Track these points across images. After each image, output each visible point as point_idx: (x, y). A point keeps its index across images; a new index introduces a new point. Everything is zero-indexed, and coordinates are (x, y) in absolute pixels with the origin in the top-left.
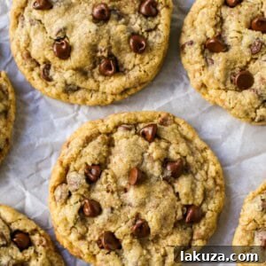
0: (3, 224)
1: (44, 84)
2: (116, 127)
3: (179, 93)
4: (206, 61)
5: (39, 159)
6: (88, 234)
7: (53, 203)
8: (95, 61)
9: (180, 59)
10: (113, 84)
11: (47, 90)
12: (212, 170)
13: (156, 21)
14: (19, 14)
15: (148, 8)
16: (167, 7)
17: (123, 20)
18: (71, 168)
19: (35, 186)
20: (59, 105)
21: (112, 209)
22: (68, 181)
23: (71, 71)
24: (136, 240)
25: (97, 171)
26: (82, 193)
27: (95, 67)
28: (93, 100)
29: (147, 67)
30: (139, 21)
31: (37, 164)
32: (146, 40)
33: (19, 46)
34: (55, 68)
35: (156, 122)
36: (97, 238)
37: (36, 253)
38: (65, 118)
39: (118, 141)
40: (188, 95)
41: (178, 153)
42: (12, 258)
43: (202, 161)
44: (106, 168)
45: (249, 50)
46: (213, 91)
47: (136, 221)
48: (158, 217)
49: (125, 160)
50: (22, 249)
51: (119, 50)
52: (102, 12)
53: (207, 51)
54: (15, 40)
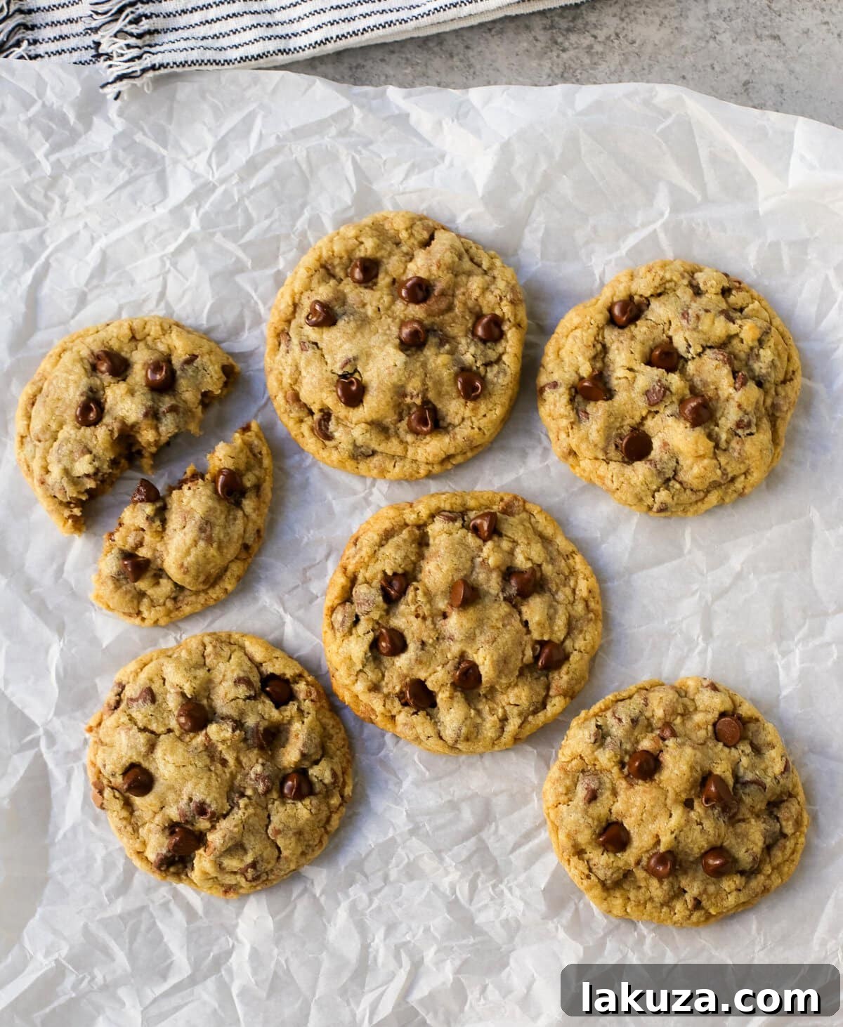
0: (249, 663)
1: (320, 445)
2: (432, 516)
3: (534, 462)
4: (577, 413)
5: (307, 564)
6: (383, 683)
7: (330, 633)
8: (400, 410)
9: (537, 409)
10: (429, 449)
11: (324, 454)
12: (583, 587)
13: (500, 349)
14: (283, 331)
15: (487, 328)
16: (518, 325)
17: (447, 347)
18: (360, 578)
19: (300, 607)
20: (344, 478)
21: (423, 643)
22: (355, 598)
23: (363, 425)
24: (458, 694)
25: (401, 585)
26: (376, 617)
27: (401, 420)
28: (396, 472)
29: (483, 422)
30: (472, 349)
31: (305, 570)
32: (483, 379)
33: (281, 382)
34: (337, 418)
35: (495, 508)
36: (398, 689)
37: (300, 710)
38: (351, 500)
39: (434, 538)
40: (548, 467)
41: (528, 559)
42: (263, 717)
43: (567, 574)
44: (415, 579)
45: (644, 398)
46: (587, 461)
47: (459, 663)
48: (495, 658)
49: (445, 568)
50: (279, 704)
51: (439, 394)
52: (414, 334)
53: (579, 398)
54: (276, 372)
